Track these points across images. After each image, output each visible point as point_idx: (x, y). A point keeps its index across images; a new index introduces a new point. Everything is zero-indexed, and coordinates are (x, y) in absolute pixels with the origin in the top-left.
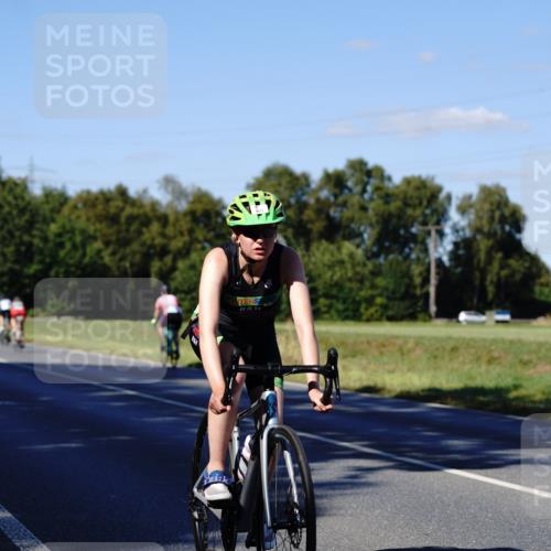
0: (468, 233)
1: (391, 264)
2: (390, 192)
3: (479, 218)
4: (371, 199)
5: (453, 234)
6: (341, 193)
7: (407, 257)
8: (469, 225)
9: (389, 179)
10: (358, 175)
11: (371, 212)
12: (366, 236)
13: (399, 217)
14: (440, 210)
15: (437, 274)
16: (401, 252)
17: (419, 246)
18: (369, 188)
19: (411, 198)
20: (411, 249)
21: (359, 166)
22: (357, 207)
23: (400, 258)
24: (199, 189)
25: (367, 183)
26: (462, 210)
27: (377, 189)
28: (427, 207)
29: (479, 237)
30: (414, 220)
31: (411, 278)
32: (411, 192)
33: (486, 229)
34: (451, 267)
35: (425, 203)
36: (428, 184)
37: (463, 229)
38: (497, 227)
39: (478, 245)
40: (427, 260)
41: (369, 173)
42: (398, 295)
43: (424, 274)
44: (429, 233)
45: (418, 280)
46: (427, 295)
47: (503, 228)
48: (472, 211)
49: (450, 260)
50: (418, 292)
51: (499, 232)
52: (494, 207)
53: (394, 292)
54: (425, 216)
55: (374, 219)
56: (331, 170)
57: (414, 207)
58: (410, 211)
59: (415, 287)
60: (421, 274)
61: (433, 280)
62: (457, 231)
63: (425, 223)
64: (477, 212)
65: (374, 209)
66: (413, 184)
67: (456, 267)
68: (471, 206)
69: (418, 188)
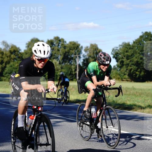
0: (87, 57)
1: (66, 66)
2: (66, 46)
3: (90, 53)
4: (61, 48)
5: (83, 57)
6: (52, 46)
7: (70, 64)
8: (87, 55)
9: (66, 42)
10: (57, 41)
11: (60, 51)
12: (59, 58)
13: (68, 52)
14: (80, 51)
15: (79, 68)
16: (69, 62)
17: (74, 60)
18: (60, 45)
19: (71, 47)
20: (71, 61)
21: (57, 38)
22: (57, 50)
23: (69, 64)
24: (13, 45)
25: (59, 43)
26: (86, 51)
27: (62, 45)
28: (76, 50)
29: (90, 58)
30: (72, 53)
31: (72, 69)
32: (71, 46)
33: (92, 56)
34: (82, 66)
35: (75, 49)
36: (76, 44)
37: (86, 56)
38: (95, 55)
39: (90, 60)
40: (76, 65)
41: (60, 41)
42: (68, 74)
43: (75, 68)
44: (76, 57)
45: (74, 70)
46: (76, 74)
47: (97, 56)
48: (88, 51)
49: (82, 64)
50: (74, 73)
51: (96, 57)
52: (94, 50)
53: (67, 73)
54: (76, 52)
55: (61, 53)
56: (49, 40)
57: (72, 50)
58: (71, 51)
59: (73, 72)
60: (74, 68)
61: (78, 70)
62: (84, 56)
63: (75, 54)
64: (90, 51)
65: (61, 51)
66: (72, 44)
67: (84, 66)
68: (88, 50)
69: (73, 45)
